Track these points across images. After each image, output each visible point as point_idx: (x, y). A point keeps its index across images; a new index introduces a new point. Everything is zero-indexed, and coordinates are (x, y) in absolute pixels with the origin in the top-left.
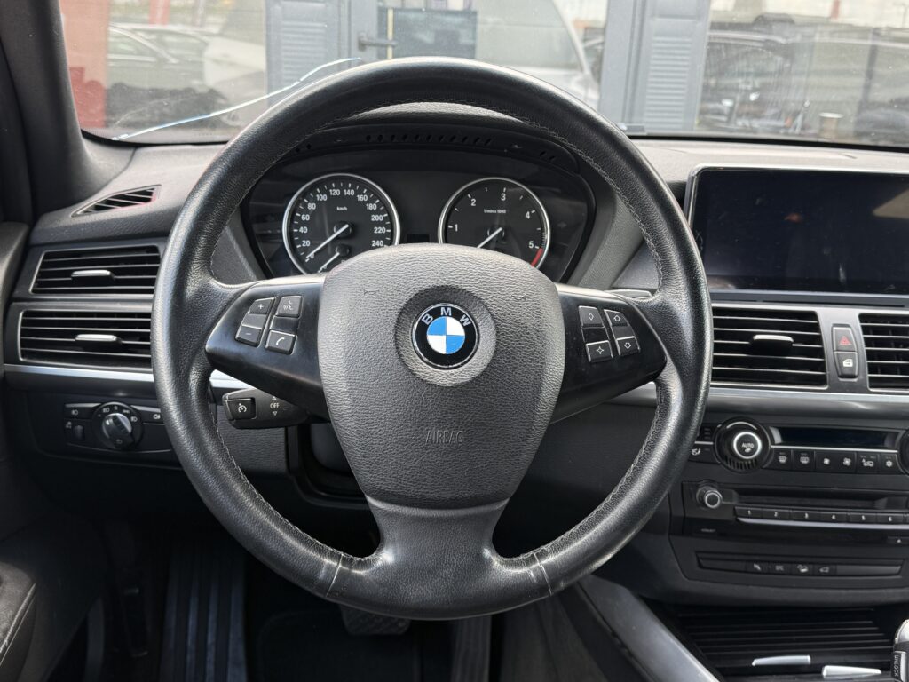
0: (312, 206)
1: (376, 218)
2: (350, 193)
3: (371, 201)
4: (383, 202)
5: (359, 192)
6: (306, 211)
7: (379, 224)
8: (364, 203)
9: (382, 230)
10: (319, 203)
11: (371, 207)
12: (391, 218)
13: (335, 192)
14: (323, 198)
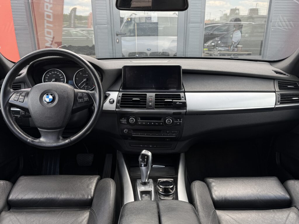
0: (48, 75)
1: (61, 77)
2: (56, 73)
3: (60, 74)
4: (62, 74)
5: (58, 72)
6: (47, 76)
7: (62, 78)
8: (59, 74)
9: (62, 80)
10: (49, 75)
11: (60, 75)
12: (64, 77)
13: (53, 72)
14: (51, 74)
